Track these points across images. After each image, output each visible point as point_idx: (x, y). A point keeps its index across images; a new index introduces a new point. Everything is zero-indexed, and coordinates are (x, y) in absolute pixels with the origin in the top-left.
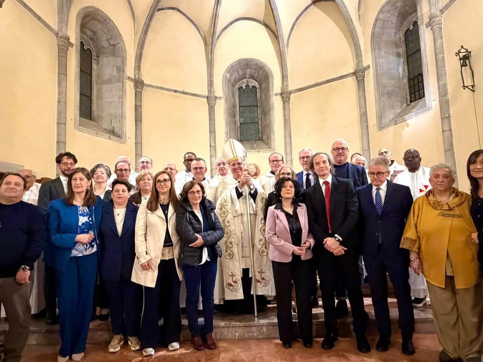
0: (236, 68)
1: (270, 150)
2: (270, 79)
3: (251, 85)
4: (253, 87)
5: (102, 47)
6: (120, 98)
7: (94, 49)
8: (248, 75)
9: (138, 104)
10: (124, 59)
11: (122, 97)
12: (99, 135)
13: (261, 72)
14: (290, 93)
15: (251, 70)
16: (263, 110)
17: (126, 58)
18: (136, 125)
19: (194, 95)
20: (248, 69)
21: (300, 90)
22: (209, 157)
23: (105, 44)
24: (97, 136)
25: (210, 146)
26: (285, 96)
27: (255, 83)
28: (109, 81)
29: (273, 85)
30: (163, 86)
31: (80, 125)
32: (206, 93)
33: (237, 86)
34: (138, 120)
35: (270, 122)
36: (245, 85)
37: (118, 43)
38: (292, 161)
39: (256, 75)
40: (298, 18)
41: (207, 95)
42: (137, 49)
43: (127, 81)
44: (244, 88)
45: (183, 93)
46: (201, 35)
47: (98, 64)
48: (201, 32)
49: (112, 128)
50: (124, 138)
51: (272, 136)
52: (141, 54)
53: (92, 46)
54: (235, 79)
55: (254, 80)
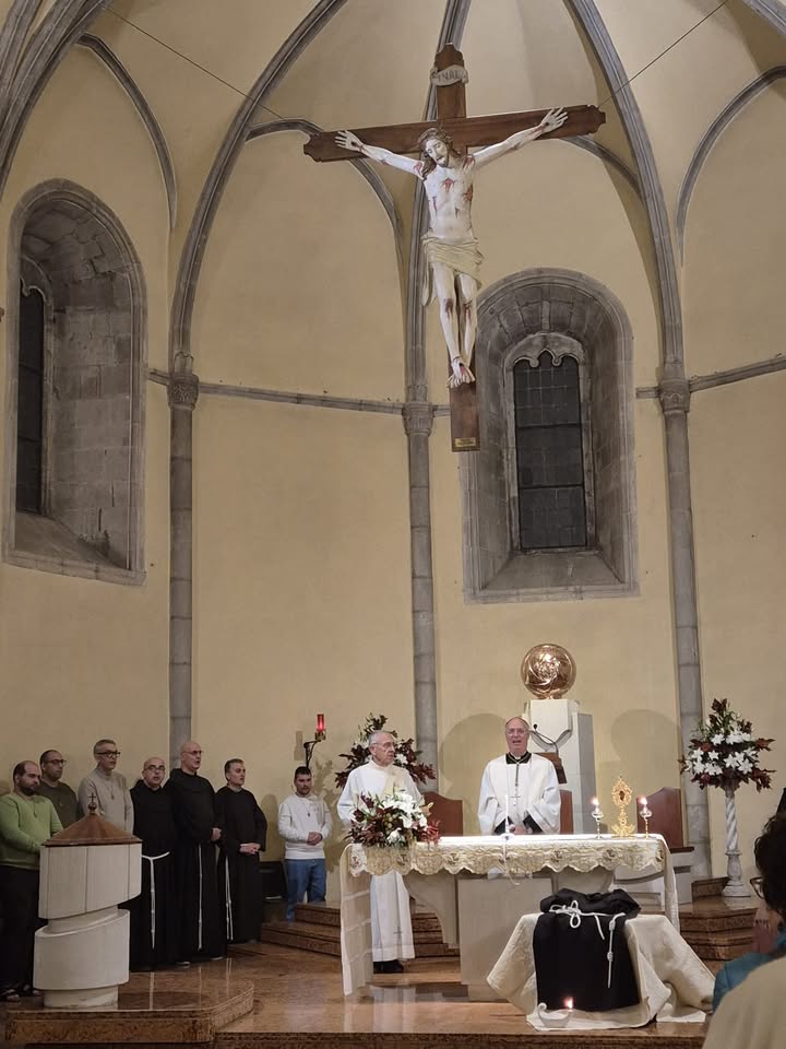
0: (502, 304)
1: (621, 586)
2: (620, 340)
3: (557, 352)
4: (566, 358)
5: (75, 283)
6: (125, 442)
7: (48, 289)
8: (545, 321)
9: (181, 453)
10: (138, 315)
11: (132, 438)
12: (68, 571)
13: (589, 313)
14: (690, 387)
15: (554, 306)
16: (599, 445)
17: (145, 312)
18: (174, 521)
19: (360, 405)
20: (546, 303)
21: (724, 379)
22: (410, 615)
23: (83, 273)
24: (62, 573)
25: (414, 577)
26: (673, 398)
27: (572, 345)
28: (94, 388)
29: (629, 359)
30: (260, 387)
31: (16, 547)
32: (400, 396)
33: (509, 358)
34: (181, 503)
35: (619, 490)
36: (536, 353)
37: (122, 270)
38: (695, 627)
39: (574, 320)
40: (714, 130)
41: (403, 400)
42: (179, 279)
43: (149, 383)
44: (534, 363)
45: (324, 401)
46: (383, 199)
47: (61, 334)
48: (385, 189)
49: (101, 535)
50: (136, 565)
51: (625, 537)
52: (190, 291)
53: (45, 281)
54: (500, 339)
55: (569, 334)
